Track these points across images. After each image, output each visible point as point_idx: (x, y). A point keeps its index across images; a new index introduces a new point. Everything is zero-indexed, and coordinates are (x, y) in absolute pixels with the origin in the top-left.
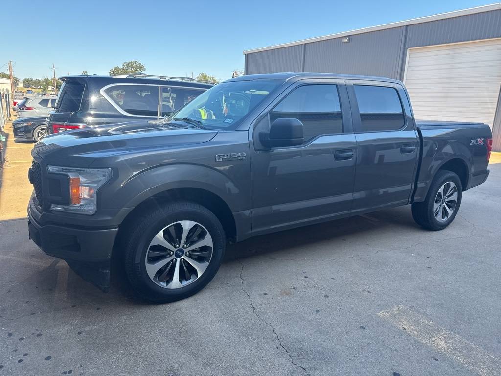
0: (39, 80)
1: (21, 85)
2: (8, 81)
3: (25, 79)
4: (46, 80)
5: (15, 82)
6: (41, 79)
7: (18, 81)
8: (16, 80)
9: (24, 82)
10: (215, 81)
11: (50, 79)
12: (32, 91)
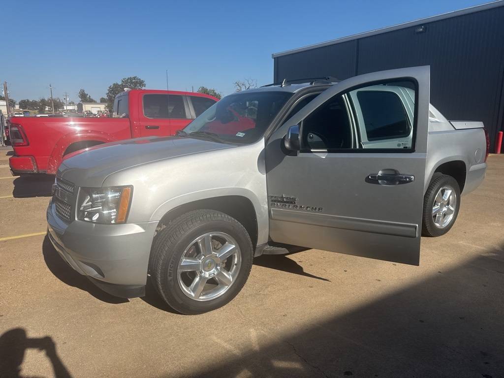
0: (36, 101)
1: (17, 107)
2: (4, 103)
3: (22, 101)
4: (43, 101)
5: (11, 104)
6: (38, 99)
7: (14, 103)
8: (12, 102)
9: (20, 104)
10: (215, 93)
11: (46, 99)
12: (29, 112)
